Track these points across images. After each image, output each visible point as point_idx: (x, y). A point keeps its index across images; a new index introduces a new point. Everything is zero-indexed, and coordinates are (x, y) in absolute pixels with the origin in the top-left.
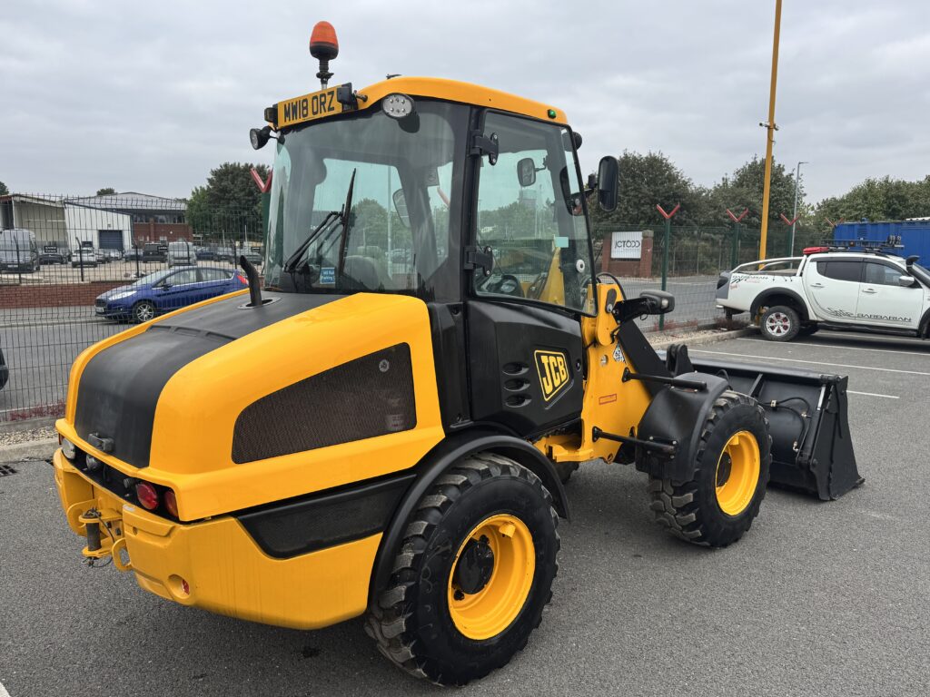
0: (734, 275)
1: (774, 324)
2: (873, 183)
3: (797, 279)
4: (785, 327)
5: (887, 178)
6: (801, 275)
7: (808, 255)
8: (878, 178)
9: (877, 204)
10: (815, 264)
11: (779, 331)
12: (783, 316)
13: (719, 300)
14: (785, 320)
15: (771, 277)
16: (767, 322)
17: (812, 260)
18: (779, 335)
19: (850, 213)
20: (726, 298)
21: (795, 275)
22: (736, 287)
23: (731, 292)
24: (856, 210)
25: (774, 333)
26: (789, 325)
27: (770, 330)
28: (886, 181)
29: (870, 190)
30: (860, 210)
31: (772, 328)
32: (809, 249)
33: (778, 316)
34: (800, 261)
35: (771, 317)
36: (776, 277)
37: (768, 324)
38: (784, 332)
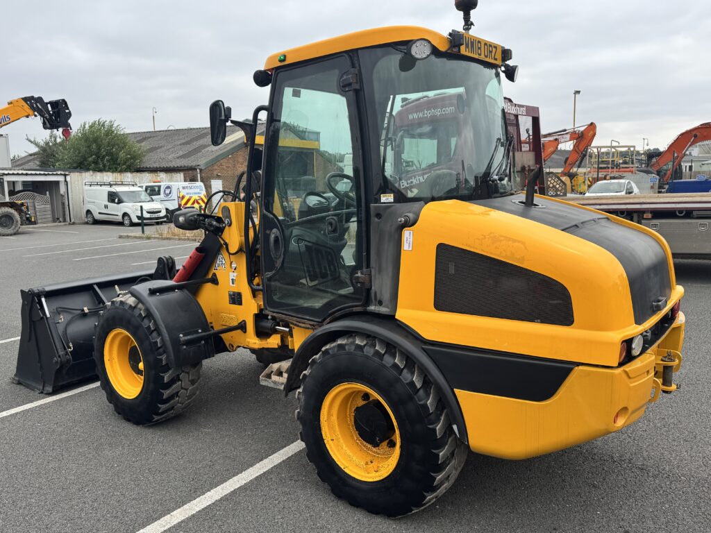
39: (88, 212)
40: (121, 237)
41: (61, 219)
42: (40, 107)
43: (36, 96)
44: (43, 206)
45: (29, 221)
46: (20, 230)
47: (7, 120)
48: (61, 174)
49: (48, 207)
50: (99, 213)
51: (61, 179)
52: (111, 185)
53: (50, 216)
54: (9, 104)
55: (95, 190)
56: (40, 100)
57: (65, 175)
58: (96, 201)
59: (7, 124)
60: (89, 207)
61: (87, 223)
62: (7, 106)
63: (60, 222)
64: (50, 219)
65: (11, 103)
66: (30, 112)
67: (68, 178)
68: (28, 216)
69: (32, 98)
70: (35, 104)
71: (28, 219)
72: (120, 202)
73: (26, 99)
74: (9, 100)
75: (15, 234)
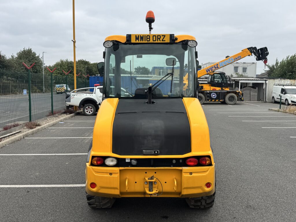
0: (72, 93)
1: (88, 110)
2: (63, 61)
3: (94, 94)
4: (92, 111)
5: (67, 60)
6: (95, 93)
7: (96, 87)
8: (64, 59)
9: (65, 69)
10: (99, 89)
11: (89, 112)
12: (90, 107)
13: (67, 103)
14: (91, 108)
15: (85, 94)
16: (85, 110)
17: (98, 88)
18: (90, 114)
19: (56, 71)
20: (70, 102)
21: (93, 93)
22: (73, 98)
23: (72, 100)
24: (58, 70)
25: (88, 113)
26: (93, 110)
27: (86, 112)
28: (67, 61)
29: (62, 64)
30: (60, 70)
31: (87, 111)
32: (96, 85)
33: (89, 107)
34: (94, 88)
35: (87, 108)
36: (87, 94)
37: (86, 110)
38: (91, 113)
39: (273, 97)
40: (269, 110)
41: (262, 100)
42: (255, 51)
43: (253, 47)
44: (254, 94)
45: (241, 100)
46: (236, 103)
47: (240, 57)
48: (264, 80)
49: (256, 94)
50: (277, 98)
51: (264, 82)
52: (283, 85)
53: (256, 98)
54: (242, 51)
55: (277, 87)
56: (255, 48)
57: (266, 80)
58: (277, 92)
59: (240, 59)
60: (274, 95)
61: (272, 102)
62: (241, 51)
63: (262, 101)
64: (256, 99)
65: (243, 50)
66: (250, 54)
67: (267, 82)
68: (240, 97)
69: (252, 48)
70: (252, 50)
71: (240, 98)
72: (285, 93)
73: (248, 49)
74: (242, 50)
75: (234, 104)
